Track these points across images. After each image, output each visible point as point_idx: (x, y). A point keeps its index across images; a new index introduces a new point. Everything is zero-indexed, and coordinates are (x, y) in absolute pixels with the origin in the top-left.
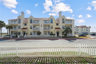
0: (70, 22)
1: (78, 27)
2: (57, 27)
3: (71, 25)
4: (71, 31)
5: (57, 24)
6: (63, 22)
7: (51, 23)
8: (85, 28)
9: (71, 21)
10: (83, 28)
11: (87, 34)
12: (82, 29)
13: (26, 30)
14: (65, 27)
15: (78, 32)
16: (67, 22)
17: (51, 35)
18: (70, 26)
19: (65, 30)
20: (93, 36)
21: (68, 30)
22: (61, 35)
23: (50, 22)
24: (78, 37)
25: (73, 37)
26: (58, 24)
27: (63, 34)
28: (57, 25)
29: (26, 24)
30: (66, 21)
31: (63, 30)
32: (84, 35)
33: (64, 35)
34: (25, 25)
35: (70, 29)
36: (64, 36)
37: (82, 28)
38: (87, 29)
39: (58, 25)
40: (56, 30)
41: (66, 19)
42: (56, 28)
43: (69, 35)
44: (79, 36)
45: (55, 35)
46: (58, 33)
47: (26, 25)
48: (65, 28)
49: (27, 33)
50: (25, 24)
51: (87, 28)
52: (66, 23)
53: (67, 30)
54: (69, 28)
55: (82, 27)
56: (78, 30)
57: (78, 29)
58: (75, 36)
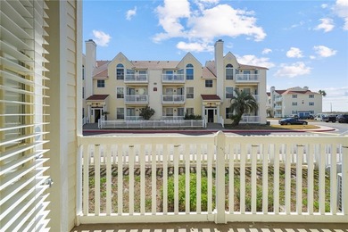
0: (252, 75)
1: (280, 92)
2: (209, 91)
3: (256, 87)
4: (254, 107)
5: (209, 84)
6: (229, 77)
7: (188, 78)
8: (306, 96)
9: (256, 73)
10: (299, 96)
11: (312, 118)
12: (295, 100)
13: (102, 103)
14: (234, 93)
15: (280, 111)
16: (241, 75)
18: (252, 91)
19: (233, 101)
20: (331, 124)
21: (246, 102)
22: (220, 118)
23: (185, 74)
24: (279, 126)
25: (262, 125)
26: (211, 81)
27: (227, 117)
28: (207, 86)
29: (103, 81)
30: (237, 72)
31: (228, 103)
32: (298, 121)
33: (233, 118)
34: (99, 86)
35: (252, 98)
36: (230, 121)
37: (295, 97)
38: (311, 100)
39: (211, 86)
40: (206, 103)
41: (240, 66)
42: (205, 97)
43: (247, 118)
44: (282, 123)
45: (200, 118)
46: (211, 114)
47: (103, 86)
48: (236, 96)
49: (106, 113)
50: (99, 81)
51: (311, 96)
52: (240, 79)
53: (243, 104)
54: (250, 97)
55: (296, 92)
56: (280, 103)
57: (280, 99)
58: (268, 123)
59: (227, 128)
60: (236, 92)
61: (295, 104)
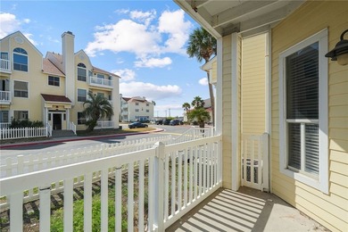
0: (106, 80)
1: (127, 100)
2: (53, 90)
3: (110, 93)
4: (110, 113)
5: (54, 81)
6: (82, 78)
7: (17, 67)
8: (144, 104)
9: (110, 78)
10: (140, 103)
11: (148, 122)
12: (137, 107)
14: (88, 96)
15: (126, 117)
16: (95, 78)
17: (15, 125)
18: (106, 96)
19: (87, 105)
20: (160, 126)
21: (101, 107)
23: (11, 61)
24: (129, 129)
25: (117, 130)
26: (57, 79)
28: (50, 83)
30: (91, 73)
31: (81, 107)
32: (141, 124)
35: (108, 104)
37: (137, 104)
38: (148, 108)
39: (57, 84)
40: (49, 105)
41: (93, 69)
42: (47, 97)
43: (103, 124)
44: (131, 127)
45: (40, 124)
48: (91, 100)
51: (148, 105)
52: (93, 82)
53: (99, 108)
54: (105, 103)
55: (139, 101)
56: (126, 109)
57: (126, 106)
58: (121, 127)
59: (81, 135)
60: (90, 95)
61: (137, 111)
